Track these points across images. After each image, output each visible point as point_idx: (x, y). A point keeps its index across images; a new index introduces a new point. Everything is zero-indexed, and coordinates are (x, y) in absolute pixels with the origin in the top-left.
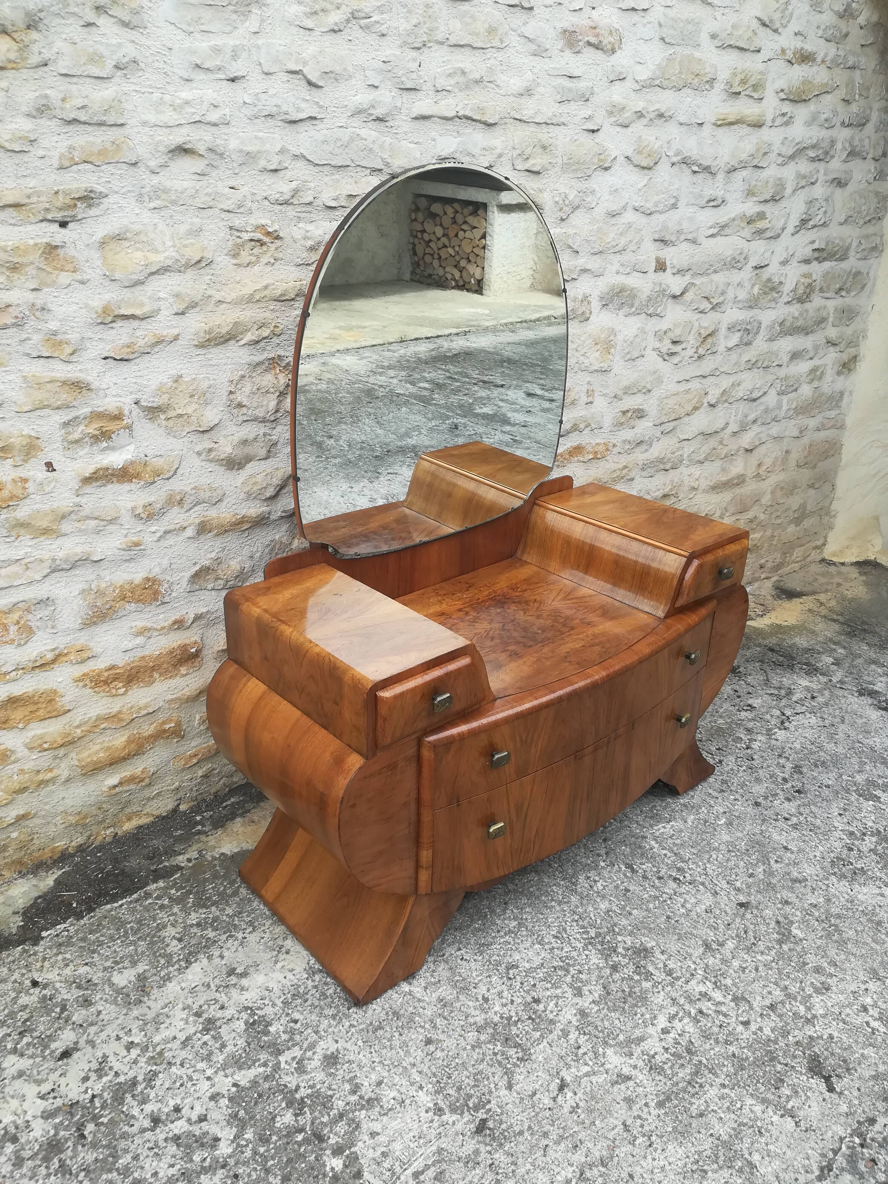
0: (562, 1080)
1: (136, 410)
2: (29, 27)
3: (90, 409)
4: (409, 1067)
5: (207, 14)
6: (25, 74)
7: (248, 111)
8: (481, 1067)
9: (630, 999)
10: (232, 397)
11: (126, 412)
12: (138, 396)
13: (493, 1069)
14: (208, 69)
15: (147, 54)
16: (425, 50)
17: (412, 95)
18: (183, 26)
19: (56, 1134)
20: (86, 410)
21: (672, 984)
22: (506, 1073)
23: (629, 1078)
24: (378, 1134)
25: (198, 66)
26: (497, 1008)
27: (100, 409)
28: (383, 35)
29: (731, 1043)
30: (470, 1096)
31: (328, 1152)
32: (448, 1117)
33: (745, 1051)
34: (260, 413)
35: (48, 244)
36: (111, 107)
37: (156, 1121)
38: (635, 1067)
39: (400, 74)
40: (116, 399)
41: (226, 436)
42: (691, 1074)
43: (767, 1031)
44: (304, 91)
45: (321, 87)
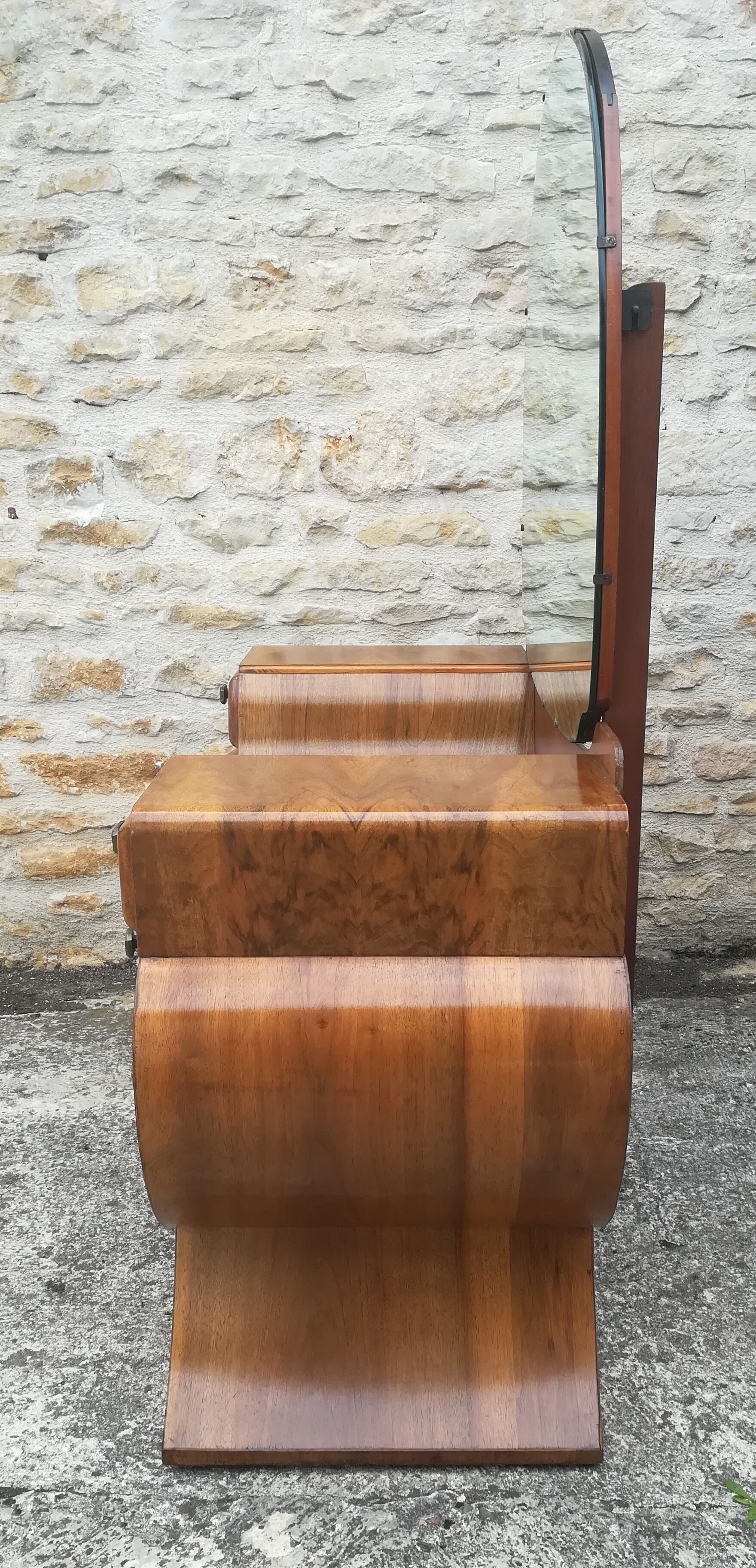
1: (109, 465)
2: (18, 60)
3: (56, 456)
5: (207, 29)
6: (13, 106)
7: (252, 131)
10: (222, 462)
11: (95, 463)
12: (112, 448)
14: (206, 87)
15: (139, 77)
16: (508, 45)
17: (486, 101)
18: (182, 45)
20: (52, 456)
25: (193, 85)
27: (68, 457)
34: (260, 487)
35: (23, 276)
36: (95, 133)
39: (463, 76)
40: (86, 448)
41: (214, 510)
44: (327, 104)
45: (352, 99)
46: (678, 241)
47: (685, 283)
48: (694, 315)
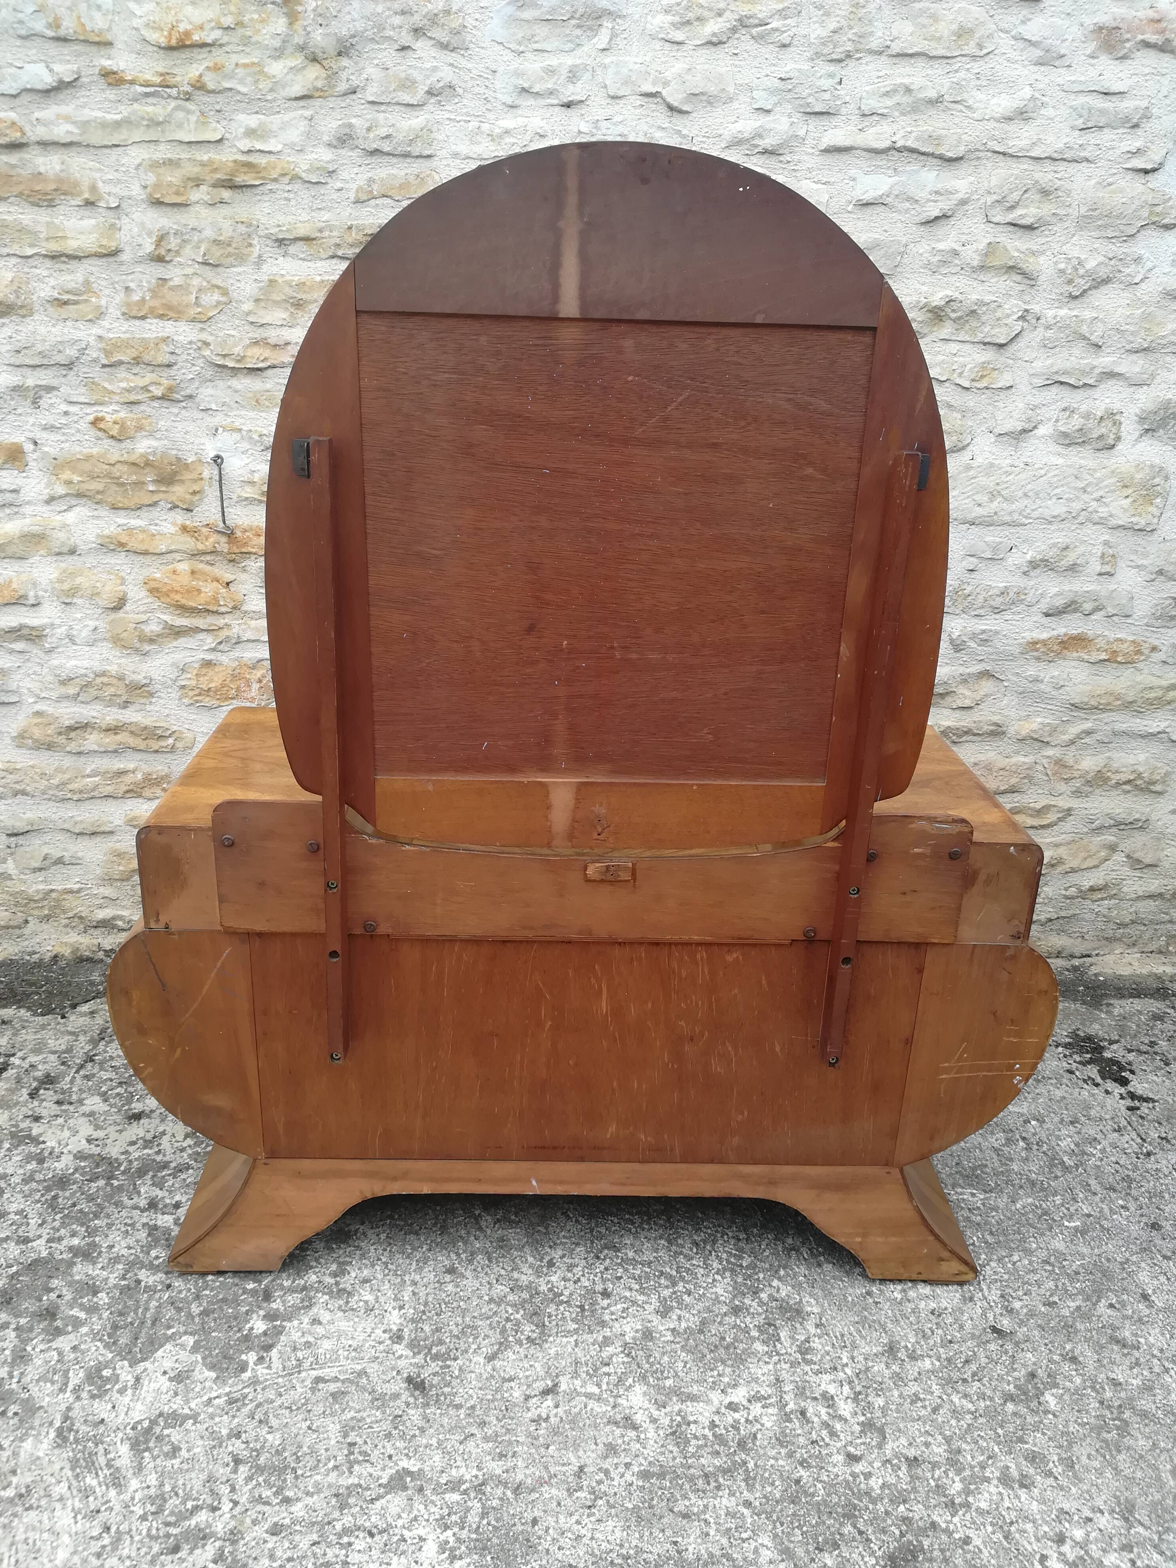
0: (556, 1385)
2: (340, 54)
4: (408, 1283)
5: (542, 31)
6: (332, 102)
8: (481, 1323)
9: (722, 1351)
13: (491, 1333)
14: (537, 93)
15: (467, 78)
16: (851, 63)
17: (824, 121)
18: (513, 46)
19: (73, 1174)
21: (794, 1364)
22: (501, 1344)
23: (635, 1427)
24: (320, 1323)
25: (524, 90)
26: (554, 1279)
28: (784, 46)
29: (809, 1466)
30: (441, 1342)
31: (262, 1313)
32: (400, 1349)
33: (819, 1486)
36: (417, 137)
37: (153, 1205)
38: (654, 1421)
39: (804, 95)
42: (719, 1468)
43: (875, 1483)
44: (662, 118)
45: (687, 112)
46: (1006, 272)
47: (1008, 316)
48: (1013, 348)
